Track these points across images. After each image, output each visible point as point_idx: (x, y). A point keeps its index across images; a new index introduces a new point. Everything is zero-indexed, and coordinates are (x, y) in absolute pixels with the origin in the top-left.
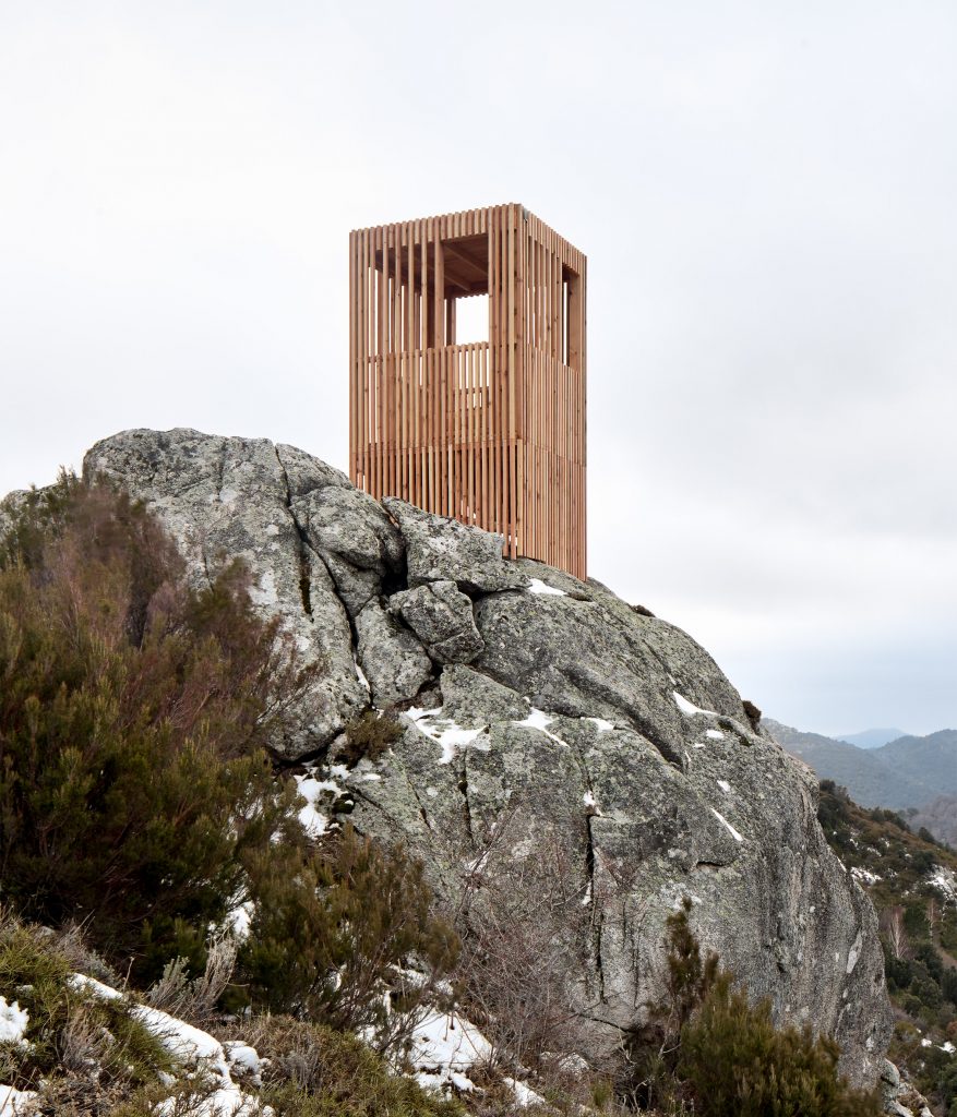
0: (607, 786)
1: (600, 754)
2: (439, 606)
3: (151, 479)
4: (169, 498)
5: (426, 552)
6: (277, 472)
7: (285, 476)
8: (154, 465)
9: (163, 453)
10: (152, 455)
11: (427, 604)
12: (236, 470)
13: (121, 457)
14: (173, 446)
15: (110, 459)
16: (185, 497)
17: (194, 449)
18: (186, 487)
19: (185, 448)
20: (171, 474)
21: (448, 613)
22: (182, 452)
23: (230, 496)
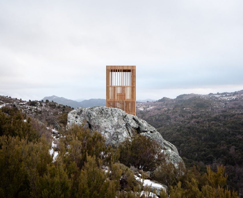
0: (174, 160)
1: (171, 155)
2: (149, 136)
3: (102, 116)
4: (106, 119)
5: (144, 126)
6: (122, 115)
7: (123, 115)
8: (102, 113)
9: (103, 111)
10: (102, 112)
11: (147, 135)
12: (115, 114)
13: (97, 112)
14: (104, 110)
15: (96, 113)
16: (108, 119)
17: (108, 111)
18: (108, 117)
19: (106, 110)
20: (105, 115)
21: (151, 137)
22: (106, 111)
23: (116, 119)
